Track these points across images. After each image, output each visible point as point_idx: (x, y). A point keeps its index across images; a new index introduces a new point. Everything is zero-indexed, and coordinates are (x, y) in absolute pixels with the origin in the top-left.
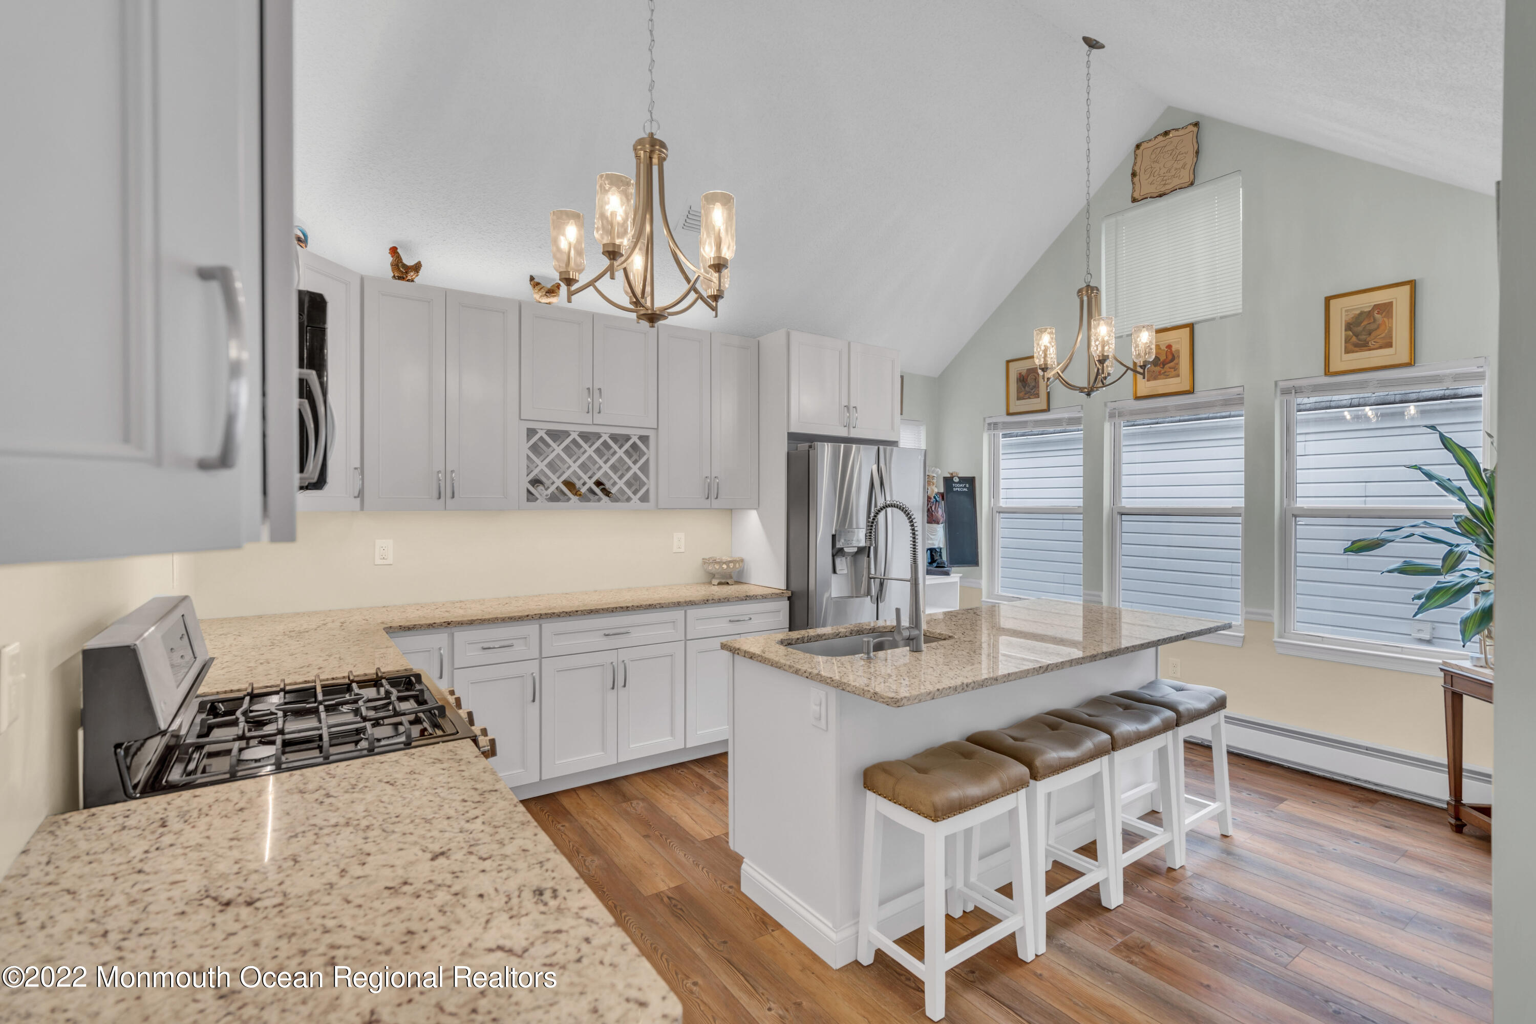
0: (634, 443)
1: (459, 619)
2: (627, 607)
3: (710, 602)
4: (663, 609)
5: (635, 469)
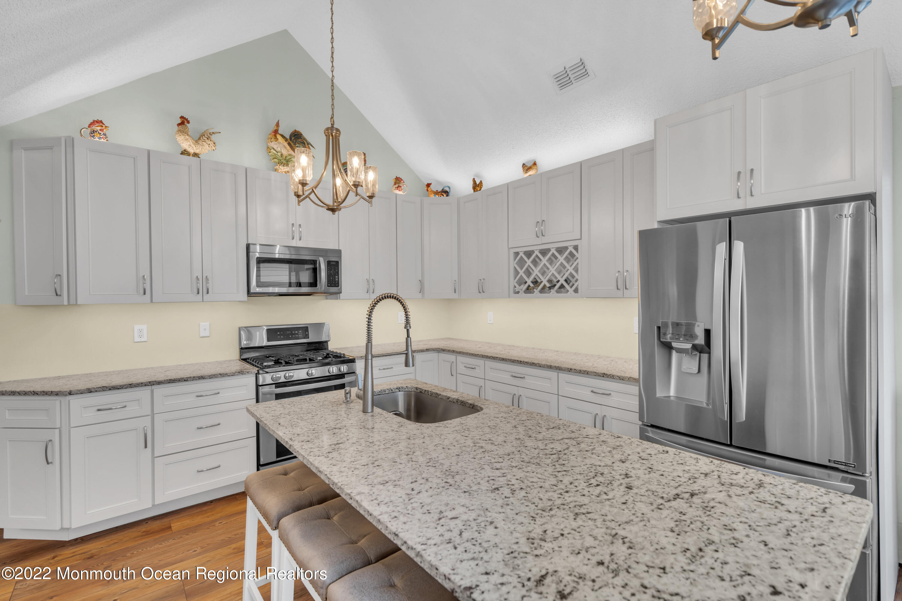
0: (571, 252)
1: (473, 353)
2: (521, 361)
3: (573, 371)
4: (540, 368)
5: (571, 270)
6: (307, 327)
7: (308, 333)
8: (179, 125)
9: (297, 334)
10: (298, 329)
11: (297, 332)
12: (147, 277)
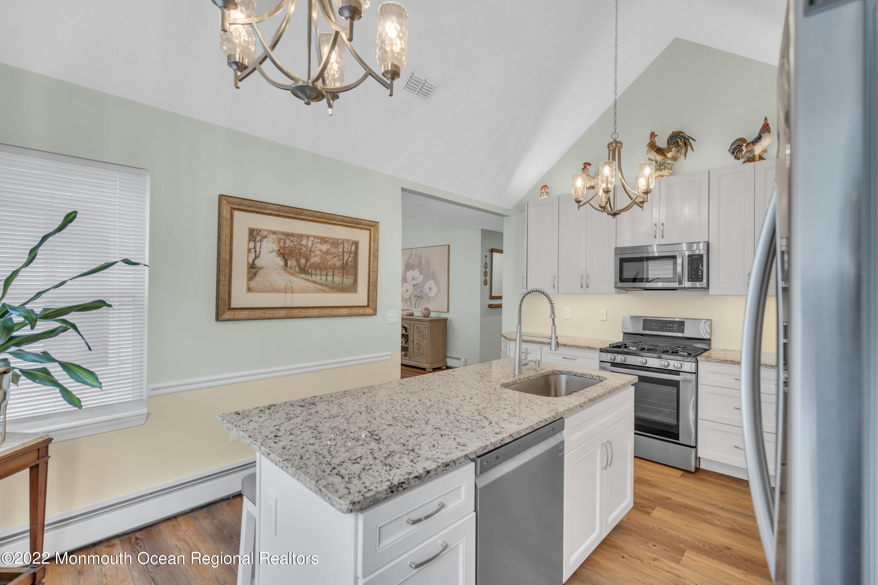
6: (684, 322)
7: (684, 327)
8: (583, 169)
9: (672, 327)
10: (674, 322)
11: (671, 325)
12: (557, 276)
